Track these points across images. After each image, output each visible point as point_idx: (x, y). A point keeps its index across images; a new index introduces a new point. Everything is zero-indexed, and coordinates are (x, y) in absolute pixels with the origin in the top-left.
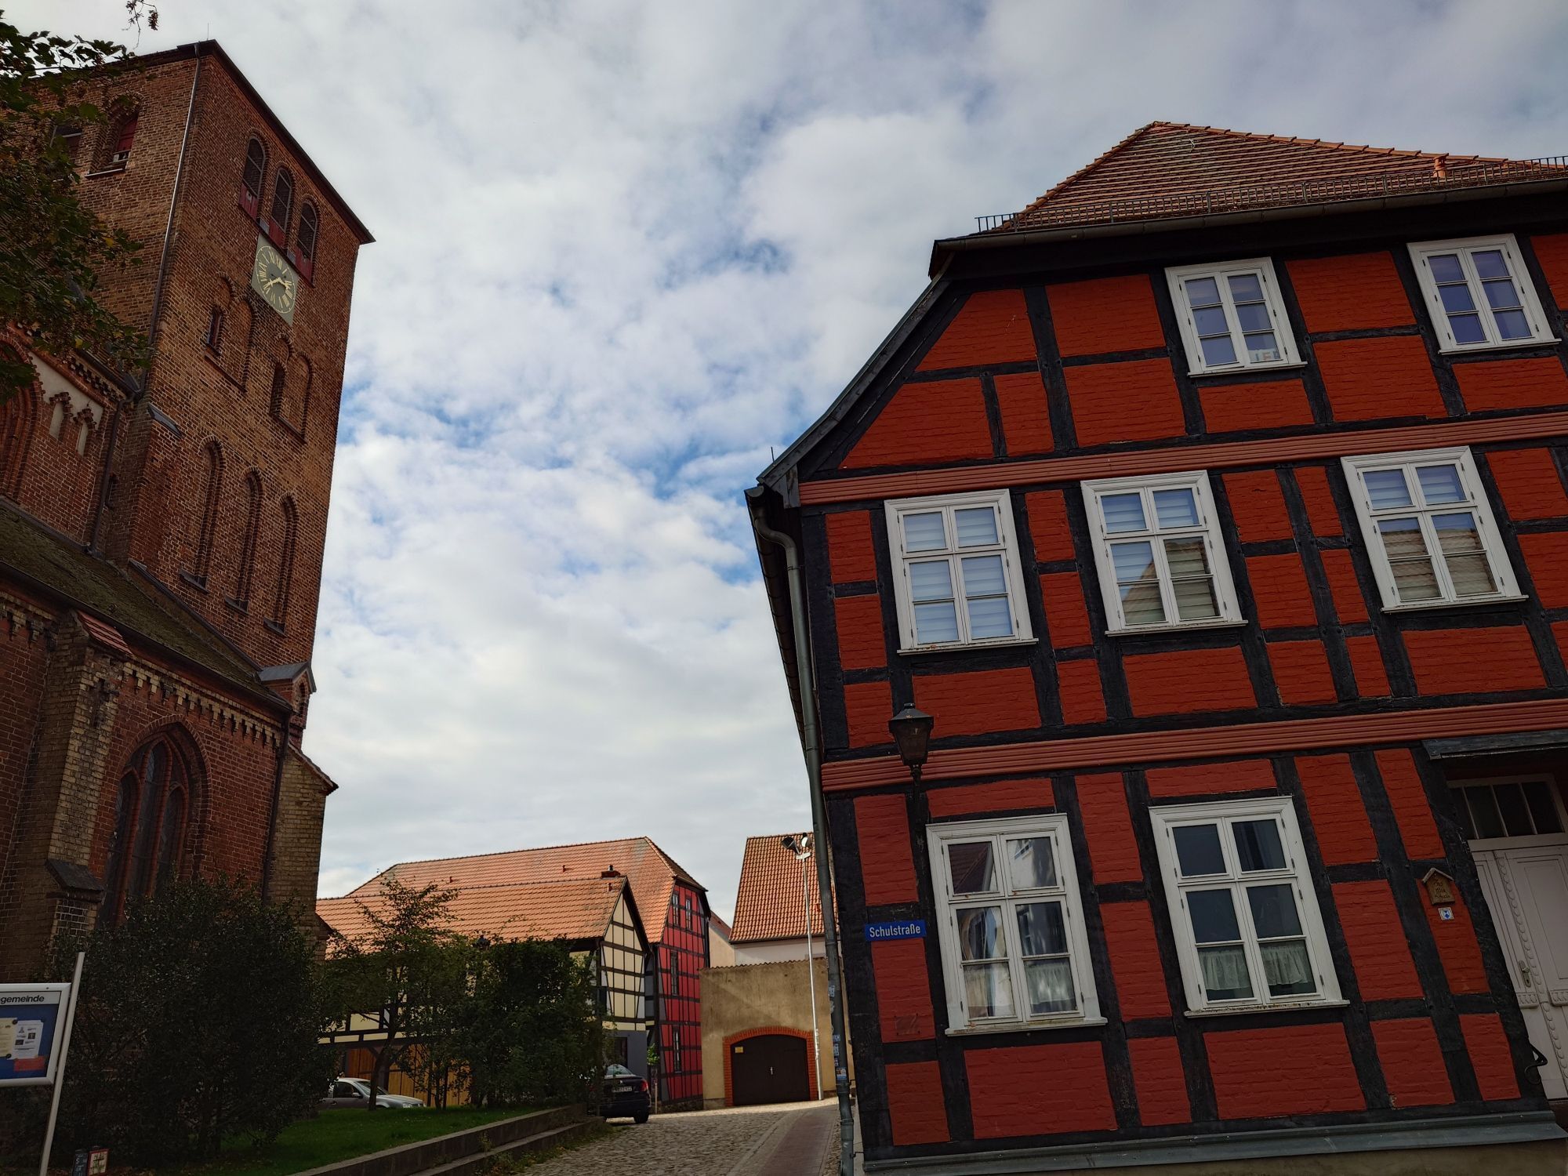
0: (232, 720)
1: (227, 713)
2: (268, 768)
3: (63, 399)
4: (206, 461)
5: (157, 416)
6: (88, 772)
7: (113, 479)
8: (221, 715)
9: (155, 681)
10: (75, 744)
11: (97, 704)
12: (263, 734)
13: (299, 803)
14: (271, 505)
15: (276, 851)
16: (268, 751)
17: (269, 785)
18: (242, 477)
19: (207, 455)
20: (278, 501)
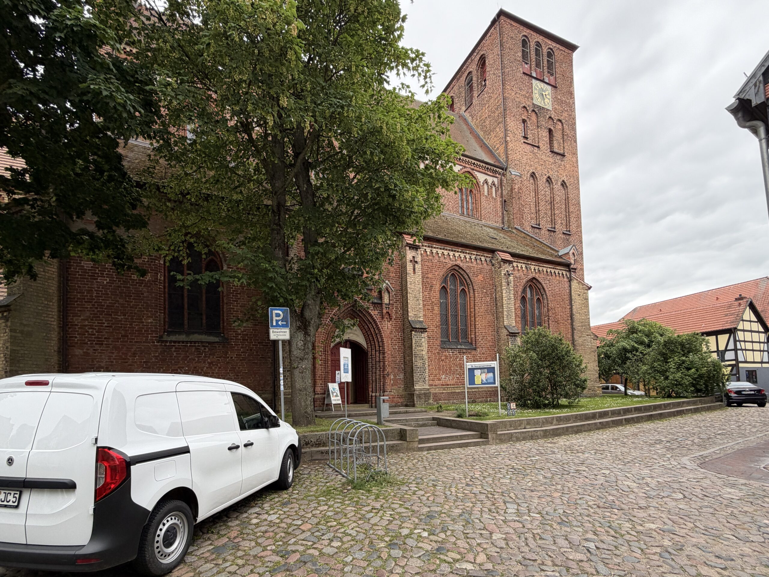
0: (551, 272)
1: (549, 270)
2: (567, 285)
3: (486, 182)
4: (532, 181)
5: (513, 173)
6: (509, 299)
7: (505, 201)
8: (547, 272)
9: (524, 266)
10: (504, 291)
11: (507, 279)
12: (563, 274)
13: (579, 295)
14: (557, 186)
15: (574, 313)
16: (566, 279)
17: (568, 291)
18: (545, 180)
19: (532, 178)
20: (559, 184)
